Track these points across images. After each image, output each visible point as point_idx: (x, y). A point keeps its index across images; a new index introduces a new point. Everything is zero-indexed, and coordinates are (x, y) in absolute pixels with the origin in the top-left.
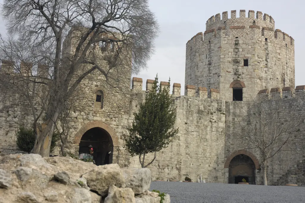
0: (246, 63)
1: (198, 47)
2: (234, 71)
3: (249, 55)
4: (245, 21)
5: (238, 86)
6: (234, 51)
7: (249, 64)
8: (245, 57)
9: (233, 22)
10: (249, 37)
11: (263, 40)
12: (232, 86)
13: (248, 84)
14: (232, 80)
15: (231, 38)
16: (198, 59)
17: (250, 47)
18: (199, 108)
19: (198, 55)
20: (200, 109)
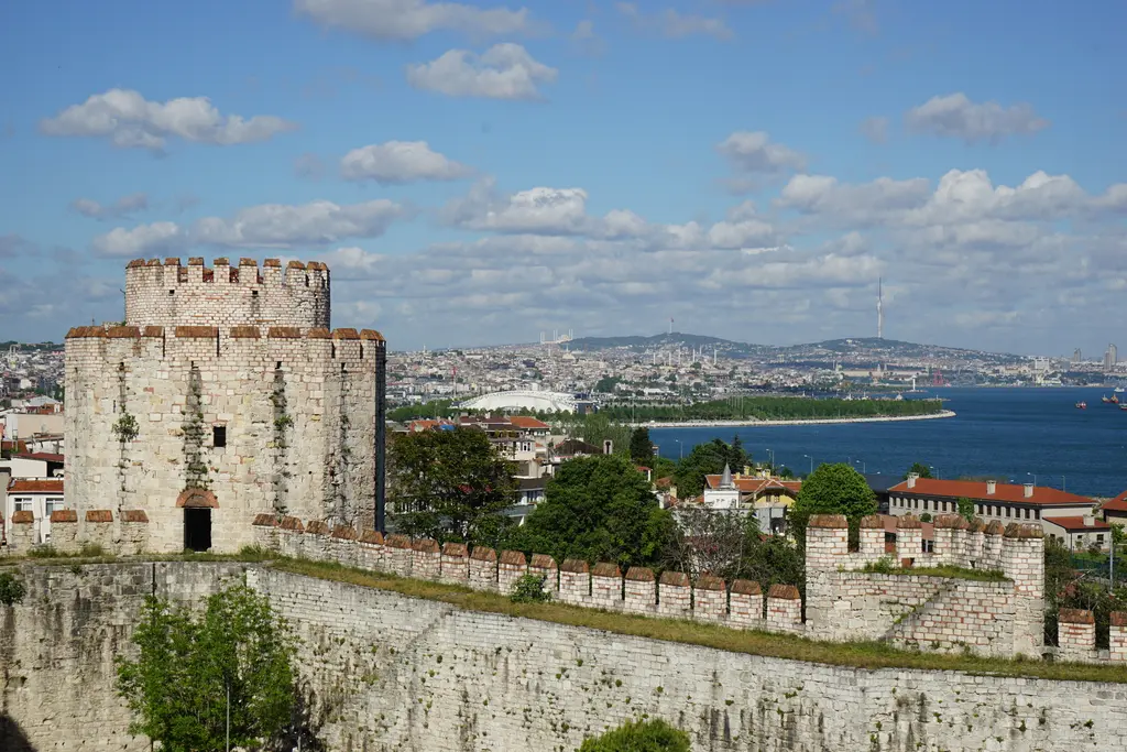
0: (220, 437)
1: (93, 374)
2: (189, 460)
3: (228, 417)
4: (227, 294)
5: (196, 502)
6: (187, 403)
7: (227, 441)
8: (217, 420)
9: (193, 294)
10: (230, 363)
11: (267, 369)
12: (183, 501)
13: (226, 497)
14: (182, 485)
15: (179, 364)
16: (92, 409)
17: (230, 392)
18: (78, 594)
19: (92, 397)
20: (81, 596)
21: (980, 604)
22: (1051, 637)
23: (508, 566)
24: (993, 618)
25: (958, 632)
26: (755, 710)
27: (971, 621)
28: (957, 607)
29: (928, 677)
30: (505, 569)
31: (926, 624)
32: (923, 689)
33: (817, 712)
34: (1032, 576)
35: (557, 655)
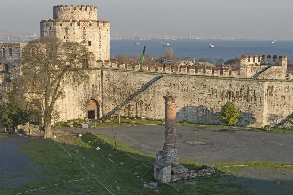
3: (91, 39)
4: (85, 13)
6: (83, 36)
7: (91, 44)
8: (89, 40)
11: (98, 29)
12: (82, 57)
15: (81, 28)
17: (92, 34)
21: (276, 70)
22: (288, 76)
23: (168, 68)
24: (279, 72)
25: (272, 75)
26: (240, 91)
27: (274, 73)
28: (272, 71)
29: (273, 83)
30: (167, 68)
31: (266, 74)
32: (272, 85)
33: (254, 90)
34: (285, 65)
35: (192, 83)
